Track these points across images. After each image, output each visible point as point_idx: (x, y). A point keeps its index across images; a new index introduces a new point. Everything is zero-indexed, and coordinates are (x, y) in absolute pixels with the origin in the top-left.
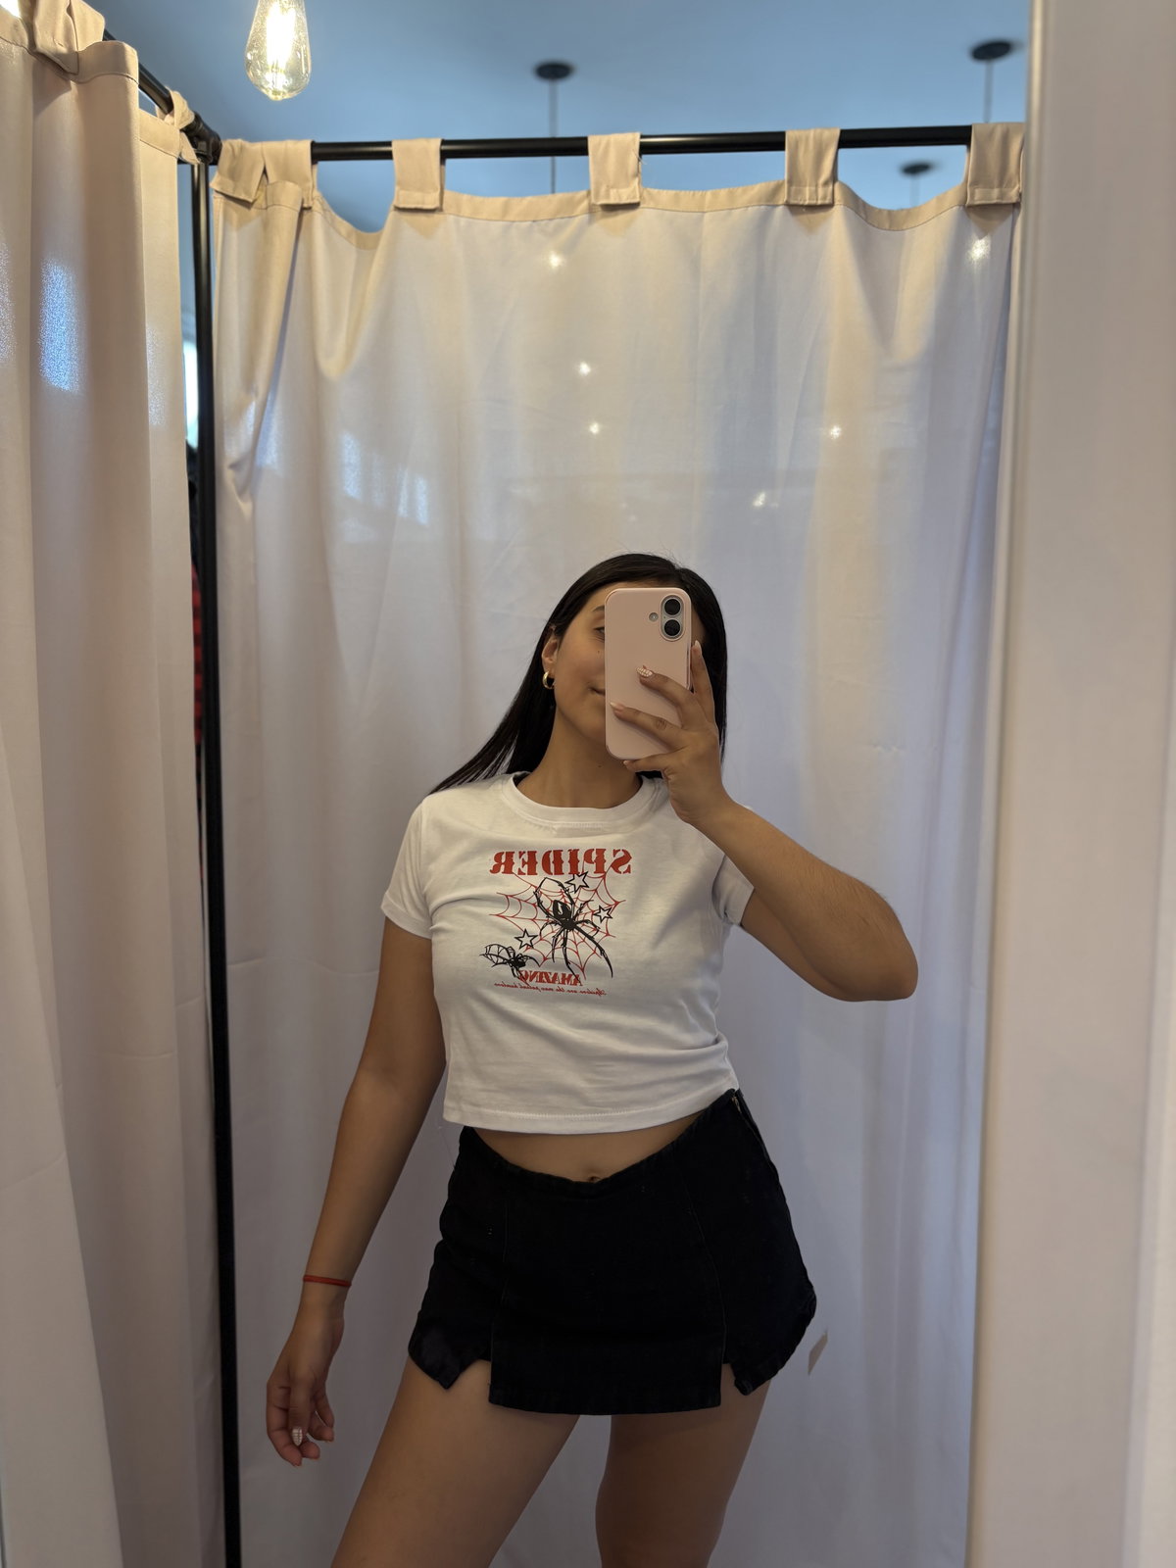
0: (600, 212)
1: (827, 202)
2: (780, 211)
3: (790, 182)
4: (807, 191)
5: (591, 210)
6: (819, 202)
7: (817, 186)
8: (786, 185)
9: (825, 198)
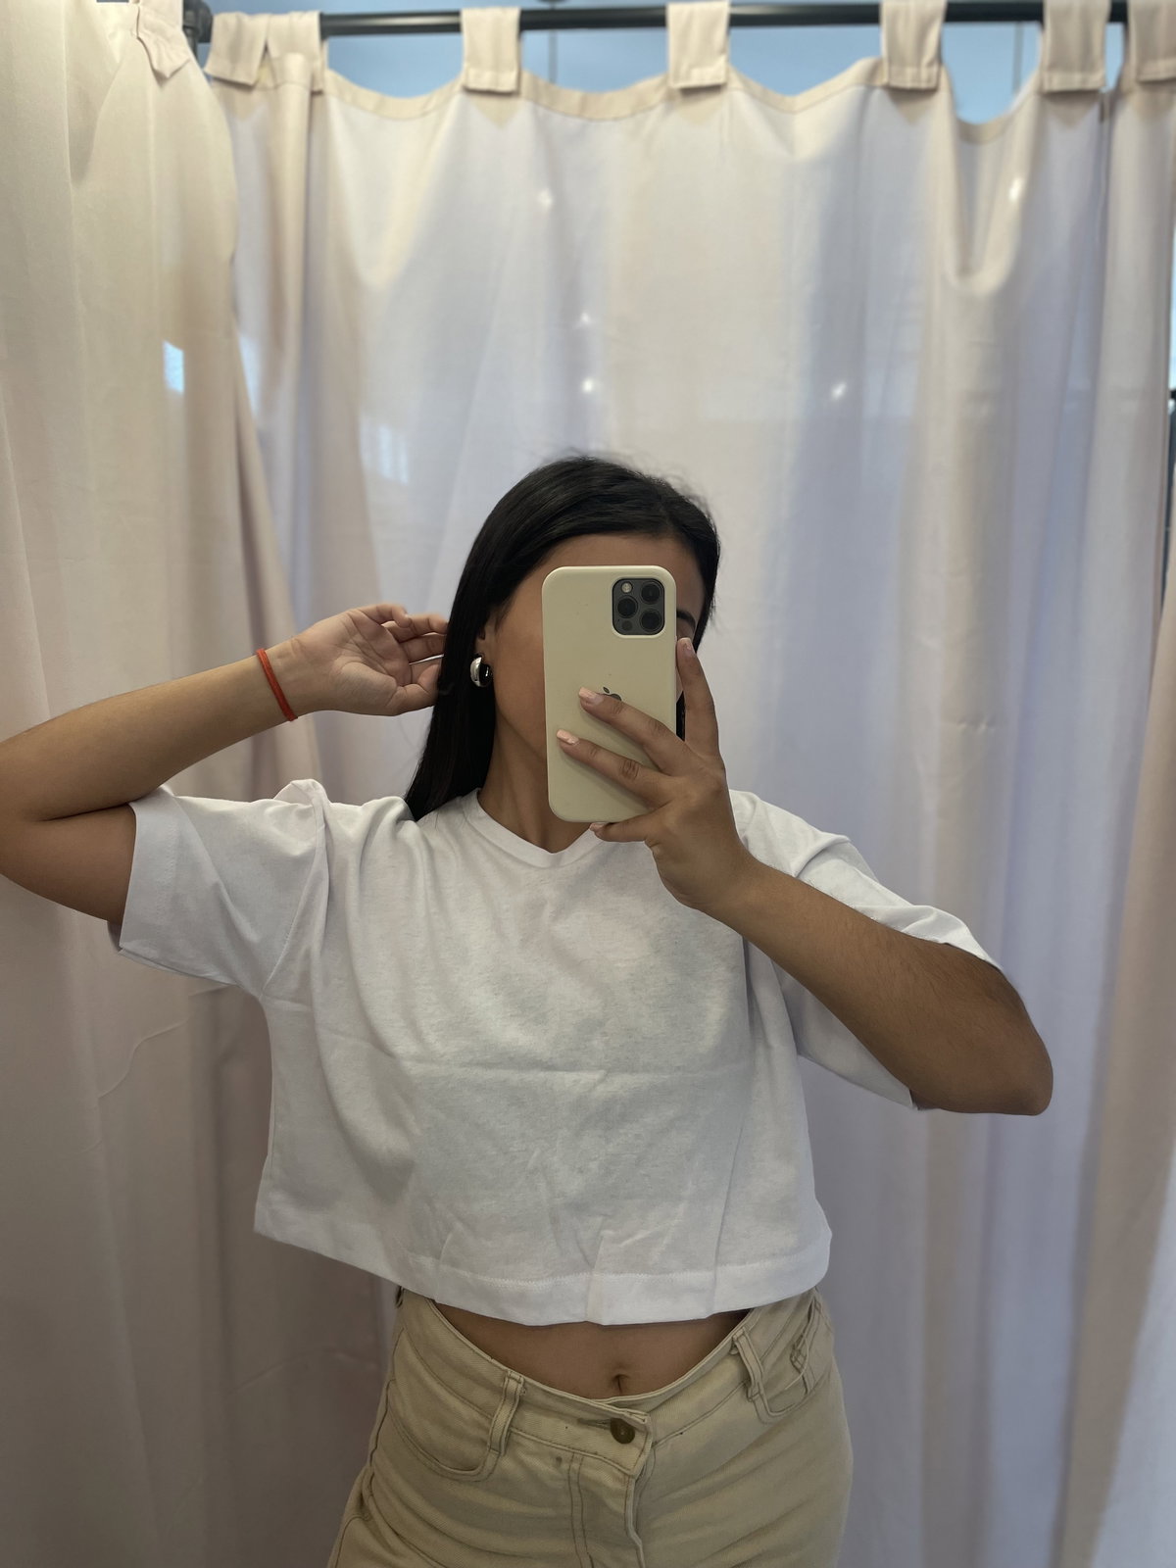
0: (679, 99)
1: (932, 85)
2: (878, 95)
3: (891, 61)
4: (910, 71)
5: (670, 97)
6: (923, 85)
7: (918, 64)
8: (885, 67)
9: (929, 80)
